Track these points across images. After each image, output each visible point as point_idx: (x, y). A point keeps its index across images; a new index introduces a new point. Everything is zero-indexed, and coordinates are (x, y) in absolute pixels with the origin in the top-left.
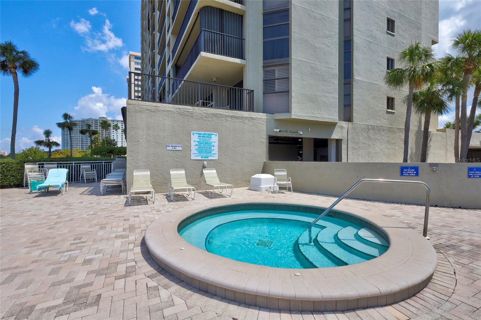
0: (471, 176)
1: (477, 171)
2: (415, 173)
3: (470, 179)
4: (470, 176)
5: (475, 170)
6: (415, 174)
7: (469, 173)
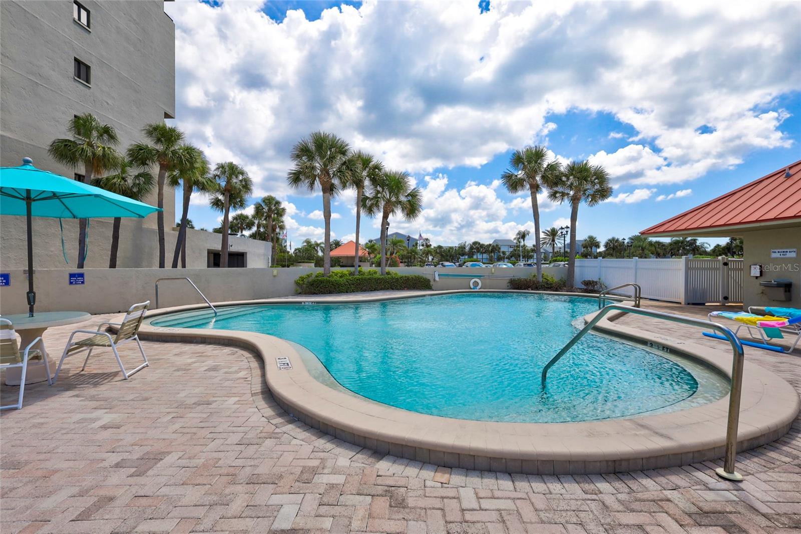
0: (73, 282)
1: (78, 277)
2: (4, 282)
3: (72, 286)
4: (71, 283)
5: (77, 276)
6: (4, 284)
7: (70, 280)
